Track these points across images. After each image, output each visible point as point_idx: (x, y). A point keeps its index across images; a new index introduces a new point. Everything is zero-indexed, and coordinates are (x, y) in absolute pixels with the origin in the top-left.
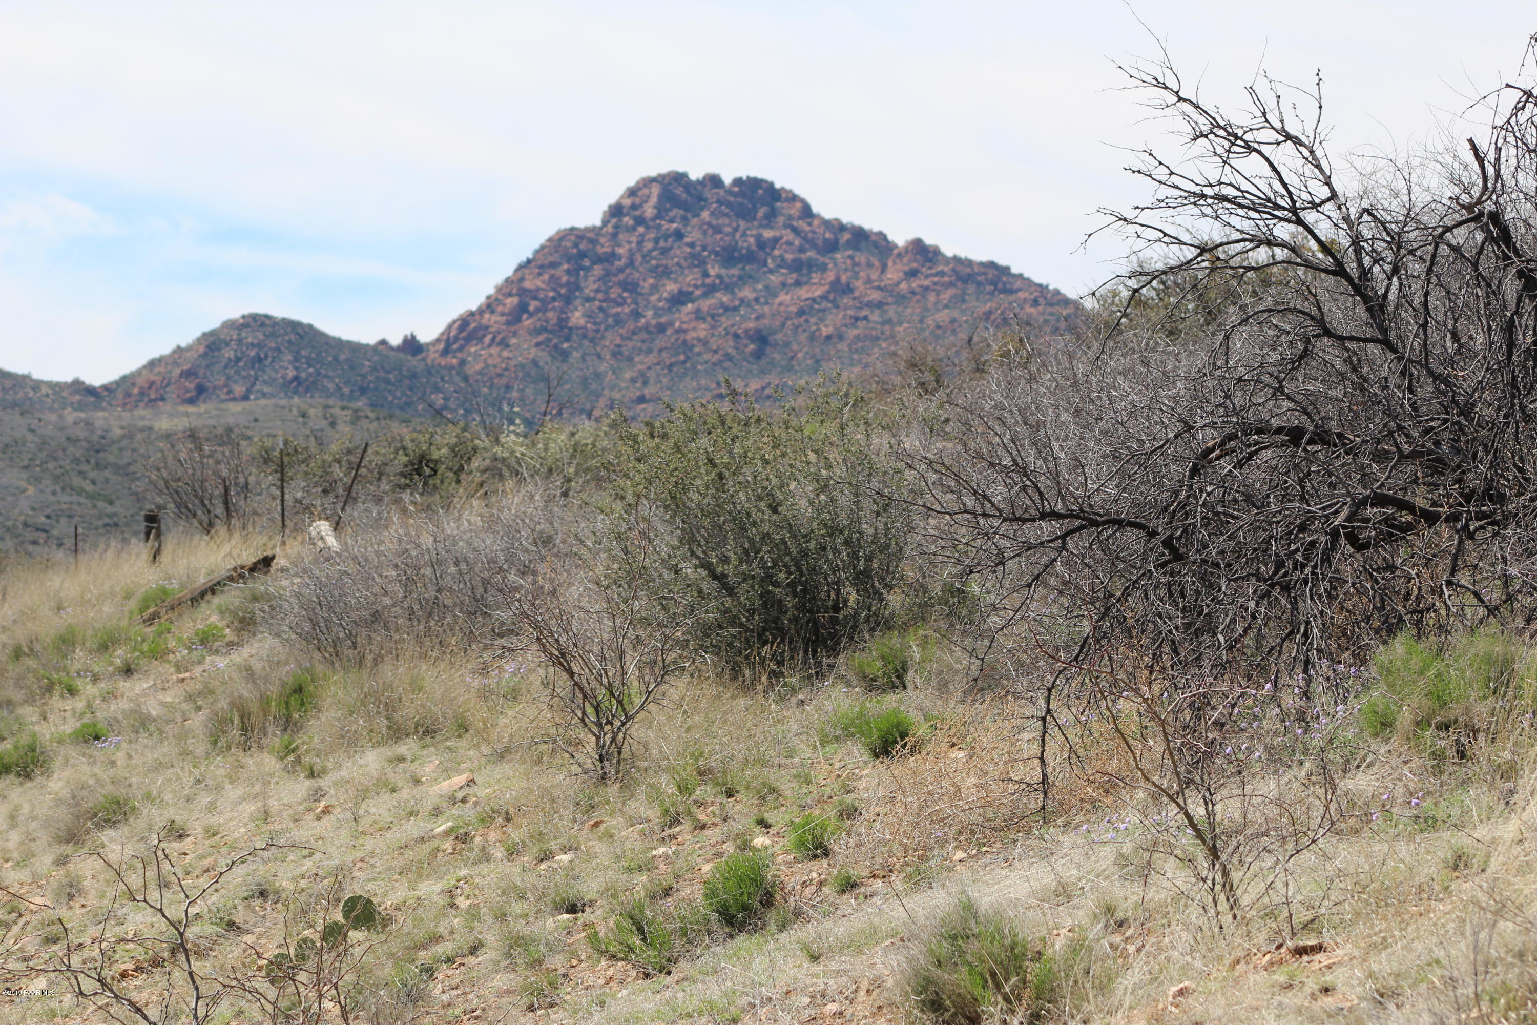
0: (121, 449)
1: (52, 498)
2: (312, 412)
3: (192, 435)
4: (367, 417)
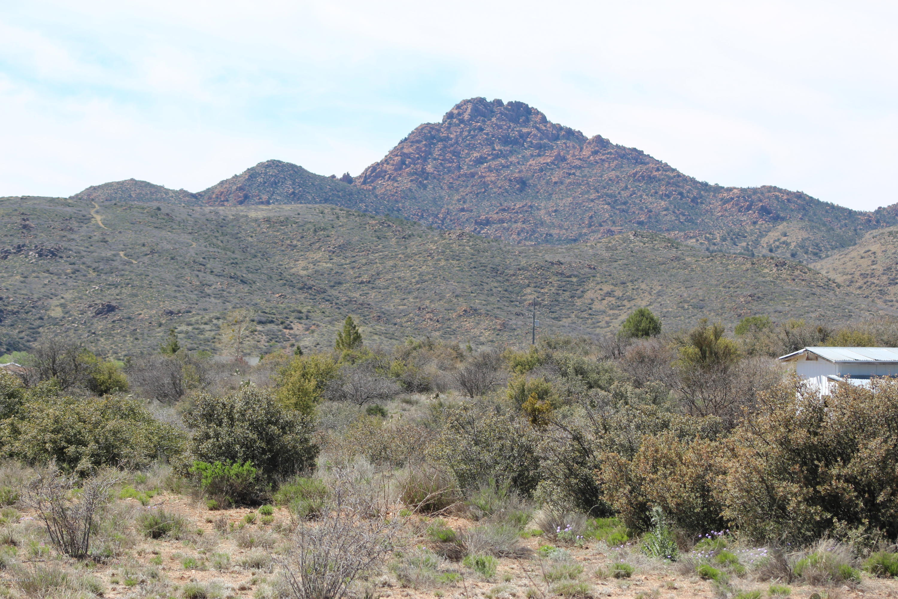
0: (233, 226)
1: (205, 249)
2: (326, 211)
3: (268, 220)
4: (353, 215)
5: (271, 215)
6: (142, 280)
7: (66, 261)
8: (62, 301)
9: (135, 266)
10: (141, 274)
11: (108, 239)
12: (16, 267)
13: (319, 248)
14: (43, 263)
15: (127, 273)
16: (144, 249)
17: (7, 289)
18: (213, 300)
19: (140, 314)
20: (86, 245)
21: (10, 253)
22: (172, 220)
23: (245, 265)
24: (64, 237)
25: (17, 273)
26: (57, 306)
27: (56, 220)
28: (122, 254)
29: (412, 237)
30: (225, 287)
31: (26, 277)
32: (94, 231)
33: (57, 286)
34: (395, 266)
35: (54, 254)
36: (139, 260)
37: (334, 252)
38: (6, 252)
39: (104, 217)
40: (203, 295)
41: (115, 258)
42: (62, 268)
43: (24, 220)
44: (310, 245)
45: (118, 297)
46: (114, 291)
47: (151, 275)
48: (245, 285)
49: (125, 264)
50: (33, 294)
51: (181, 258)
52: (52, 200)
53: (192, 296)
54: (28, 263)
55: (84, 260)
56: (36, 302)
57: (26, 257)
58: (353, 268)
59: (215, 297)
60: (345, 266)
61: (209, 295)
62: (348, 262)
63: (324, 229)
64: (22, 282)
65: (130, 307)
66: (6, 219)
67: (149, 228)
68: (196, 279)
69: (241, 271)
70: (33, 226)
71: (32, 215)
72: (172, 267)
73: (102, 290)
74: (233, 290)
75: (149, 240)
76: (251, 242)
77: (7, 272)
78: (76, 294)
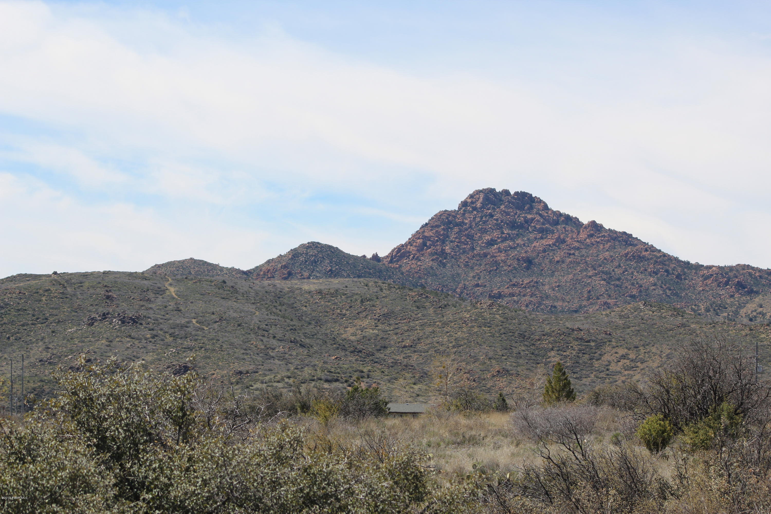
0: (289, 297)
1: (267, 317)
2: (370, 284)
3: (320, 292)
4: (394, 287)
5: (322, 287)
6: (213, 344)
7: (145, 327)
9: (206, 332)
10: (212, 339)
11: (181, 308)
12: (101, 332)
13: (366, 317)
14: (126, 329)
16: (213, 317)
17: (94, 352)
18: (277, 361)
19: (213, 374)
20: (162, 313)
21: (96, 320)
22: (237, 292)
23: (303, 331)
24: (143, 306)
25: (103, 338)
27: (135, 291)
28: (194, 321)
29: (448, 307)
30: (287, 350)
31: (111, 342)
32: (169, 301)
33: (138, 349)
34: (434, 332)
35: (135, 321)
36: (210, 327)
37: (379, 320)
38: (93, 319)
39: (177, 289)
40: (268, 357)
41: (188, 325)
42: (143, 334)
43: (107, 291)
44: (358, 314)
46: (189, 354)
47: (221, 340)
48: (304, 349)
49: (198, 331)
51: (247, 325)
52: (131, 275)
53: (258, 358)
54: (113, 329)
55: (162, 326)
58: (397, 334)
59: (279, 360)
60: (389, 332)
61: (273, 357)
62: (392, 328)
63: (370, 300)
64: (107, 346)
65: (204, 367)
66: (91, 291)
67: (217, 299)
68: (261, 343)
69: (299, 337)
70: (115, 296)
71: (113, 287)
72: (239, 332)
73: (178, 353)
74: (294, 353)
75: (218, 309)
76: (306, 311)
77: (93, 337)
78: (156, 356)
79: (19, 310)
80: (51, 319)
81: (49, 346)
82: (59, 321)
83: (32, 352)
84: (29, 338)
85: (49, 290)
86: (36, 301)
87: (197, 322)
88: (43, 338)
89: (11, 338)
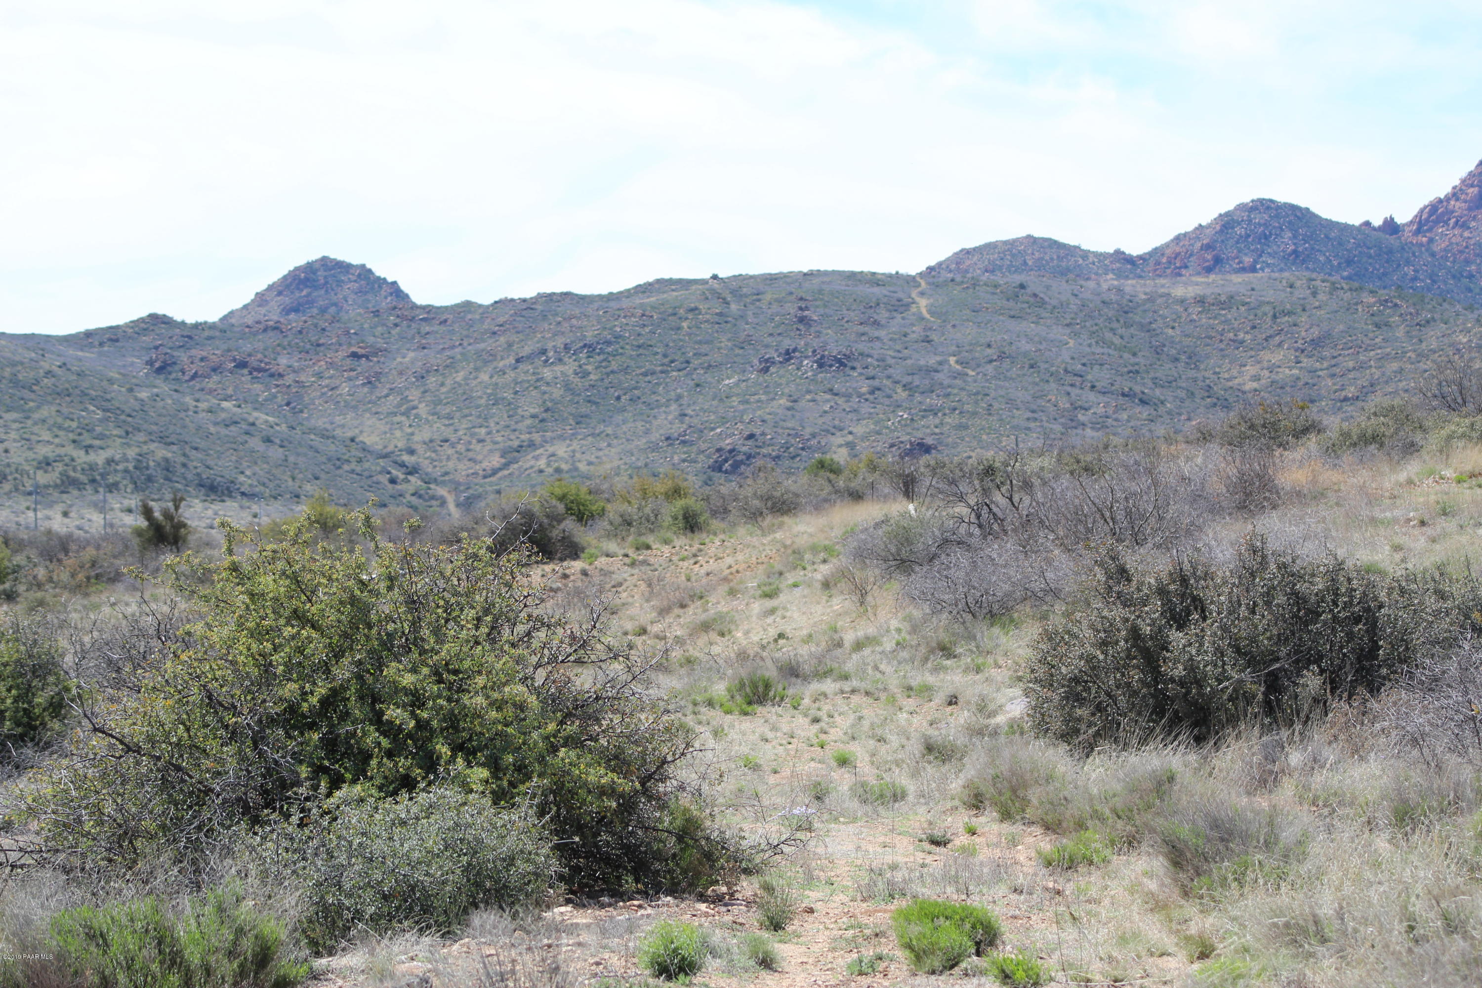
0: (1145, 311)
1: (1088, 350)
2: (1298, 284)
3: (1201, 301)
5: (1208, 291)
6: (976, 402)
7: (861, 374)
8: (850, 438)
9: (969, 379)
10: (977, 393)
11: (934, 336)
12: (781, 384)
13: (1280, 345)
14: (825, 378)
15: (956, 391)
16: (989, 351)
17: (763, 421)
18: (1089, 432)
19: (970, 457)
20: (898, 347)
21: (773, 363)
22: (1042, 304)
23: (1152, 375)
24: (863, 334)
25: (782, 394)
26: (840, 446)
27: (853, 307)
28: (952, 360)
29: (1432, 324)
30: (1110, 411)
31: (795, 401)
32: (913, 325)
33: (843, 414)
34: (1401, 370)
35: (842, 363)
36: (979, 370)
37: (1303, 351)
38: (767, 361)
39: (932, 300)
40: (1074, 424)
41: (940, 368)
42: (855, 385)
43: (801, 309)
44: (1266, 340)
45: (937, 431)
46: (932, 420)
47: (993, 394)
48: (1147, 407)
49: (955, 378)
50: (803, 427)
51: (1046, 366)
52: (853, 277)
53: (1054, 427)
54: (801, 378)
55: (891, 371)
56: (808, 440)
57: (798, 369)
58: (1333, 376)
59: (1092, 428)
60: (1320, 373)
61: (1083, 424)
62: (1325, 365)
63: (1290, 313)
64: (788, 409)
65: (955, 445)
66: (775, 308)
67: (1001, 318)
68: (1065, 399)
69: (1144, 384)
70: (816, 318)
71: (816, 300)
72: (1030, 379)
73: (912, 420)
74: (1124, 416)
75: (999, 337)
76: (1172, 337)
77: (765, 393)
78: (872, 427)
79: (639, 347)
80: (696, 362)
81: (686, 412)
82: (710, 366)
83: (655, 423)
84: (654, 397)
85: (696, 309)
86: (672, 329)
87: (957, 362)
88: (679, 397)
89: (623, 398)
